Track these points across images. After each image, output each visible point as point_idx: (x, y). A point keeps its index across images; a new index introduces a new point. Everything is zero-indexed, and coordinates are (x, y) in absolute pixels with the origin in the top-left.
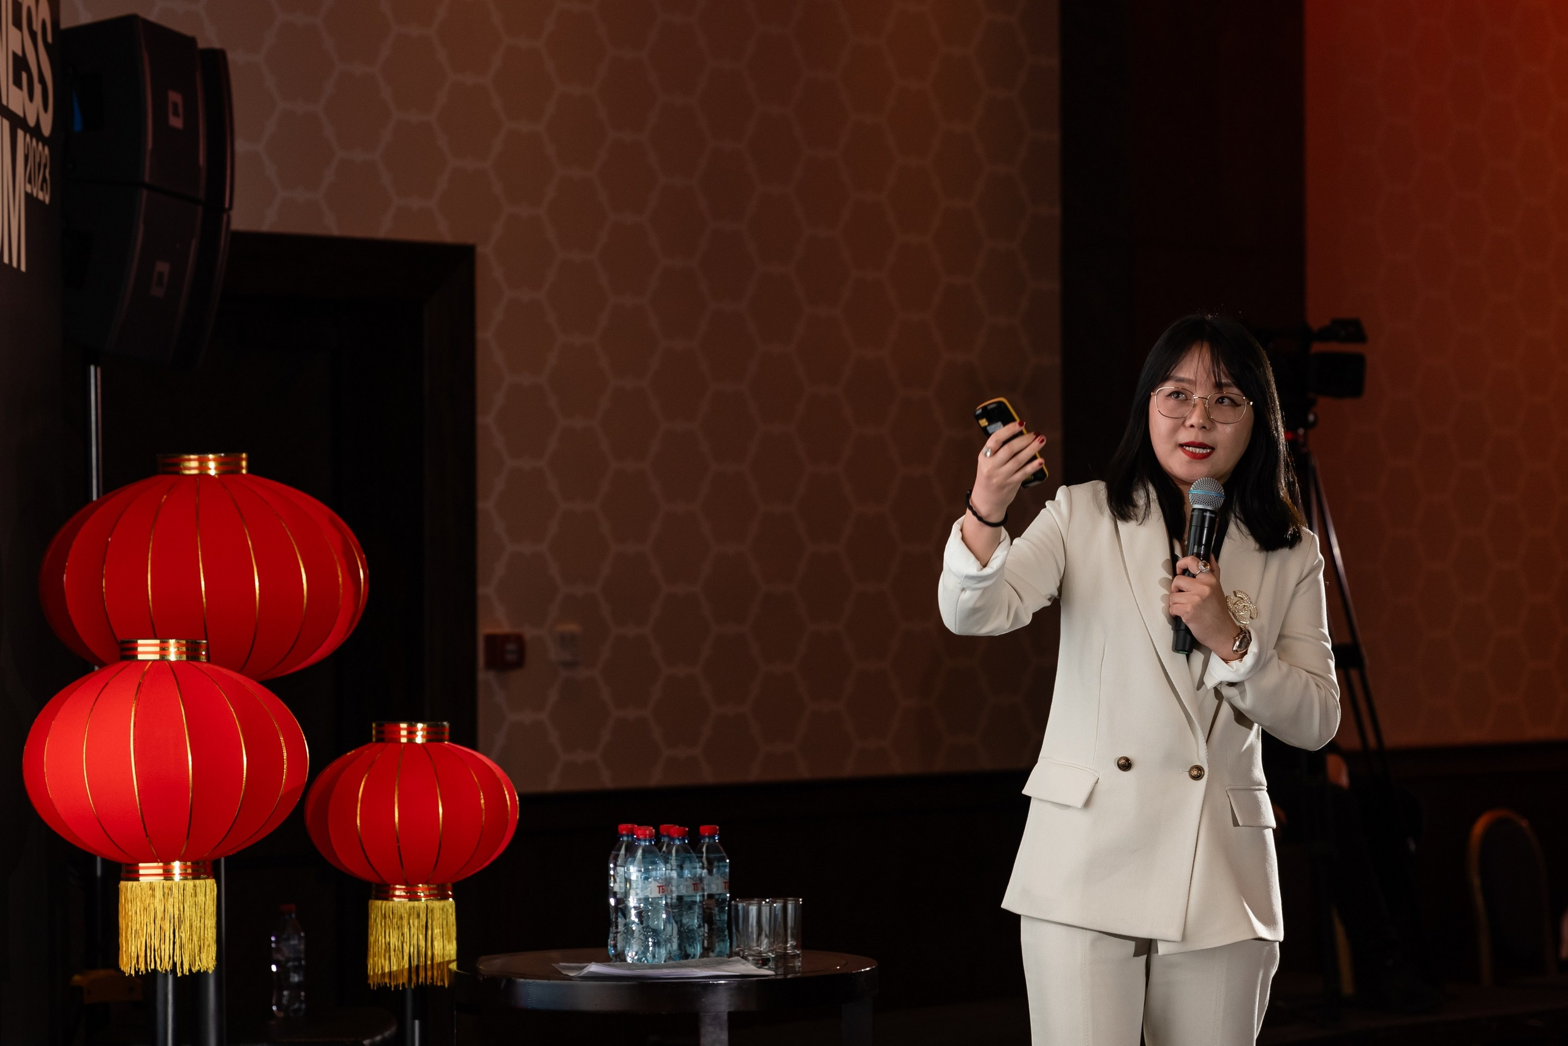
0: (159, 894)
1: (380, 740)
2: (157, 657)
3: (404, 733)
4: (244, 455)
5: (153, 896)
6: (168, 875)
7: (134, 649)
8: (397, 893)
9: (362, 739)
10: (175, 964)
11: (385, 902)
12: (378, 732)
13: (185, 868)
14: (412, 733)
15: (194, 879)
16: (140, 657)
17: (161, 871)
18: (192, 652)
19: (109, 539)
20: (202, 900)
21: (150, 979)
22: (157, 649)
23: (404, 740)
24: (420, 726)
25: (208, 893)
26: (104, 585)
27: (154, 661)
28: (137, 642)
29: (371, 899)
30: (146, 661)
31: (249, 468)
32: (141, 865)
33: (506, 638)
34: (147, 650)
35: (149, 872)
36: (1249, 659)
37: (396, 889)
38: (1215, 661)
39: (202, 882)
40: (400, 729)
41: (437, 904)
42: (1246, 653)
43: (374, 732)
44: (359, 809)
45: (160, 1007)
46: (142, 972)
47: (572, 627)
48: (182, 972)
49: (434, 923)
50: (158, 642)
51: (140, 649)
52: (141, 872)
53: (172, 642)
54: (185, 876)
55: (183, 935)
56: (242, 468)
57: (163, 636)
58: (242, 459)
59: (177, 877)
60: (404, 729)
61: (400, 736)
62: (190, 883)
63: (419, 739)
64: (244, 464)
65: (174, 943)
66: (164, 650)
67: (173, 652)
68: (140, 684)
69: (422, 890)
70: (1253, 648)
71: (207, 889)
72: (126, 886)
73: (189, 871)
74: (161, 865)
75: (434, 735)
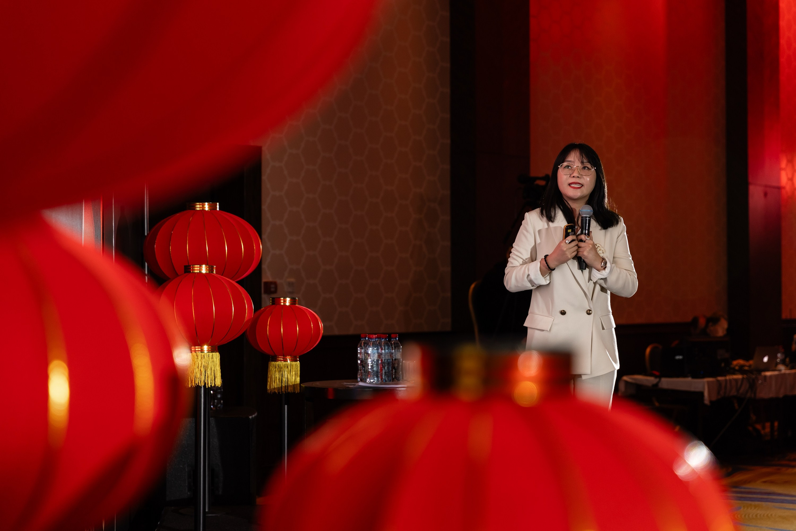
0: (200, 357)
1: (273, 304)
2: (198, 271)
4: (218, 204)
5: (198, 358)
6: (202, 351)
7: (192, 269)
10: (205, 383)
11: (275, 362)
13: (208, 348)
14: (285, 301)
15: (212, 352)
17: (200, 349)
18: (211, 270)
19: (172, 232)
20: (215, 360)
23: (282, 304)
24: (288, 298)
25: (217, 358)
26: (170, 248)
28: (192, 266)
29: (270, 361)
30: (194, 273)
31: (219, 208)
32: (193, 347)
33: (271, 283)
34: (196, 269)
35: (196, 349)
36: (607, 270)
37: (279, 358)
38: (594, 271)
39: (214, 353)
40: (281, 300)
41: (294, 363)
42: (606, 267)
43: (271, 301)
44: (268, 328)
46: (193, 386)
47: (292, 280)
48: (208, 386)
49: (293, 370)
50: (199, 266)
52: (193, 350)
53: (204, 266)
54: (209, 351)
55: (208, 373)
56: (217, 207)
57: (202, 264)
59: (206, 352)
60: (283, 300)
61: (281, 302)
62: (211, 354)
63: (287, 304)
65: (205, 375)
66: (201, 269)
67: (204, 270)
68: (194, 280)
69: (288, 358)
70: (608, 265)
71: (216, 356)
73: (210, 349)
74: (200, 347)
75: (293, 302)
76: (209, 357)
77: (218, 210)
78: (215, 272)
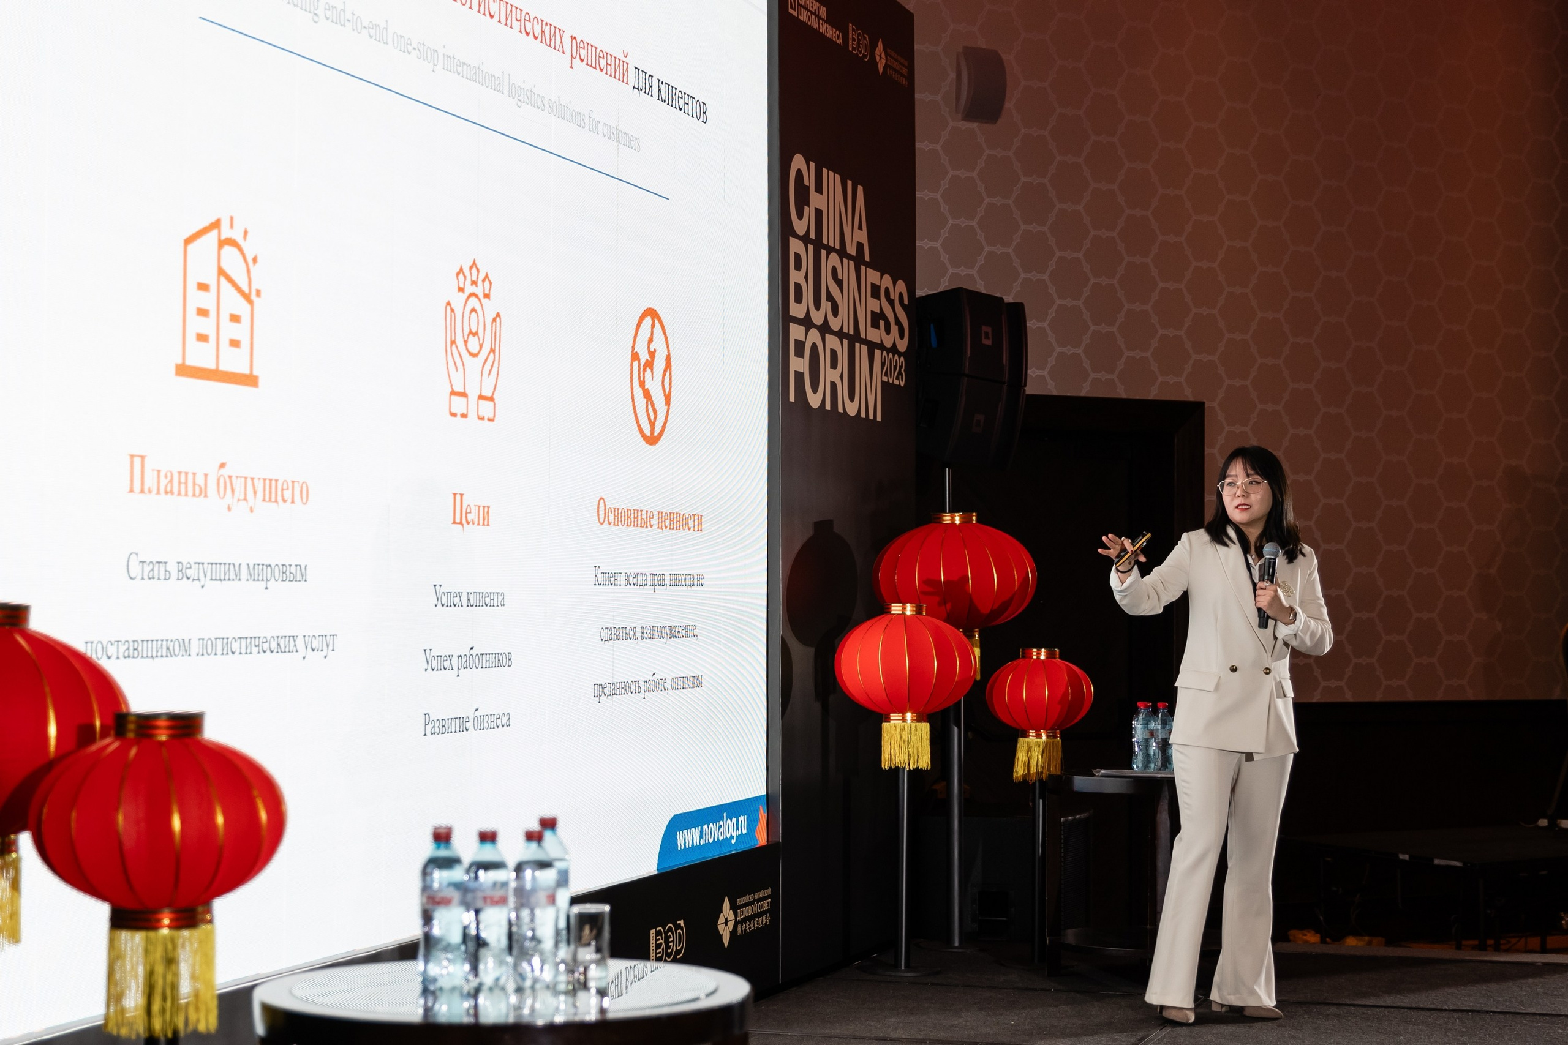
0: (898, 730)
1: (1024, 657)
2: (901, 612)
3: (1035, 654)
4: (974, 514)
5: (895, 729)
6: (904, 720)
7: (889, 607)
8: (1031, 734)
10: (908, 764)
11: (1023, 739)
12: (1023, 653)
13: (912, 717)
14: (1039, 654)
15: (917, 722)
16: (893, 612)
17: (901, 718)
18: (919, 611)
19: (902, 552)
20: (920, 734)
21: (895, 771)
22: (901, 608)
23: (1035, 657)
24: (1043, 650)
25: (924, 730)
27: (898, 614)
28: (892, 605)
29: (1019, 738)
30: (895, 614)
31: (977, 520)
32: (891, 715)
34: (896, 609)
35: (895, 718)
39: (920, 724)
40: (1032, 652)
43: (1021, 653)
44: (1006, 691)
45: (901, 786)
46: (892, 768)
48: (910, 768)
50: (901, 605)
51: (892, 608)
52: (891, 718)
53: (908, 605)
54: (912, 720)
55: (910, 750)
56: (973, 520)
57: (903, 601)
58: (973, 516)
59: (909, 721)
60: (1035, 652)
61: (1033, 655)
62: (914, 724)
63: (1043, 657)
64: (974, 518)
66: (904, 609)
67: (909, 610)
68: (890, 625)
69: (1043, 733)
71: (926, 727)
72: (884, 725)
73: (915, 718)
74: (901, 714)
75: (1050, 655)
76: (913, 728)
77: (974, 522)
78: (924, 614)
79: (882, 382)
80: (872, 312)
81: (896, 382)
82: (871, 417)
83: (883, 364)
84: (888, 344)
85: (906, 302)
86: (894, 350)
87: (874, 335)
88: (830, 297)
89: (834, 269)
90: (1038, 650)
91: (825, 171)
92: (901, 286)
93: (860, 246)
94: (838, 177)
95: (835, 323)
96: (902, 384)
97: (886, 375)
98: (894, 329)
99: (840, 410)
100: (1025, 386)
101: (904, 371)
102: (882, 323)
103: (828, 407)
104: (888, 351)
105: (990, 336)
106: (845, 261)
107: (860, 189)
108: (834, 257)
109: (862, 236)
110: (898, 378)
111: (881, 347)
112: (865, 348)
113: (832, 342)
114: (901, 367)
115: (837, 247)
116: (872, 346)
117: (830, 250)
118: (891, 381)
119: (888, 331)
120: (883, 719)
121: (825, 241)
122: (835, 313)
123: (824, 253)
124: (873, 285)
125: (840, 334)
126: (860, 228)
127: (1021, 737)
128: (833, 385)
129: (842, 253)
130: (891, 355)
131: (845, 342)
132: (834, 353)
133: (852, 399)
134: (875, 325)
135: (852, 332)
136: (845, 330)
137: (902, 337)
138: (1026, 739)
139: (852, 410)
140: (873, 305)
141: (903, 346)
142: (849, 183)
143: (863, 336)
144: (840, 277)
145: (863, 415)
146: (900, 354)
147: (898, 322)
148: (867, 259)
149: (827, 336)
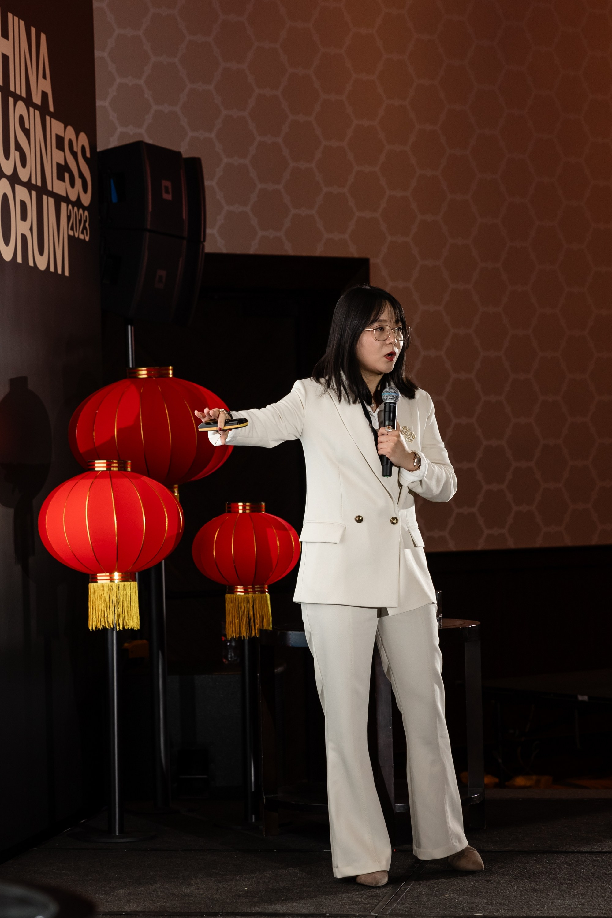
0: (106, 589)
1: (229, 512)
2: (105, 469)
3: (241, 508)
4: (171, 367)
5: (103, 590)
6: (112, 580)
7: (93, 465)
8: (239, 590)
9: (220, 511)
10: (115, 624)
12: (228, 508)
13: (119, 576)
14: (244, 509)
15: (125, 581)
16: (97, 469)
17: (108, 578)
18: (123, 467)
19: (97, 412)
20: (129, 593)
21: (103, 632)
22: (106, 465)
23: (241, 511)
24: (248, 504)
25: (132, 589)
26: (94, 435)
27: (102, 471)
28: (95, 462)
29: (226, 593)
30: (99, 471)
31: (173, 374)
32: (98, 575)
34: (100, 465)
35: (102, 578)
36: (423, 469)
37: (238, 588)
38: (404, 472)
39: (129, 583)
40: (238, 506)
41: (261, 595)
42: (420, 466)
43: (226, 508)
45: (110, 647)
46: (99, 628)
48: (119, 628)
49: (257, 605)
50: (106, 461)
51: (96, 465)
52: (98, 578)
53: (113, 461)
54: (120, 579)
55: (119, 610)
56: (169, 374)
57: (108, 458)
58: (169, 370)
59: (116, 581)
60: (241, 506)
61: (238, 509)
62: (122, 584)
63: (248, 511)
64: (171, 372)
65: (115, 614)
66: (109, 465)
67: (114, 467)
68: (93, 482)
71: (133, 587)
72: (92, 585)
73: (122, 577)
74: (108, 574)
75: (255, 509)
76: (122, 588)
77: (171, 376)
78: (129, 470)
79: (69, 236)
80: (58, 165)
81: (82, 237)
82: (60, 272)
83: (69, 218)
84: (73, 198)
85: (88, 155)
86: (78, 203)
87: (60, 188)
88: (18, 147)
89: (21, 118)
90: (244, 504)
91: (10, 15)
92: (83, 139)
93: (44, 95)
94: (22, 23)
95: (24, 175)
96: (87, 239)
97: (72, 229)
98: (78, 182)
99: (31, 264)
100: (204, 241)
101: (89, 225)
102: (67, 175)
103: (19, 260)
104: (74, 204)
105: (170, 190)
106: (31, 109)
107: (43, 37)
108: (20, 104)
109: (46, 86)
110: (83, 233)
111: (67, 200)
112: (51, 201)
113: (22, 193)
114: (85, 222)
115: (24, 95)
116: (59, 199)
117: (17, 98)
118: (76, 235)
119: (73, 185)
120: (90, 579)
121: (12, 89)
122: (24, 164)
123: (11, 100)
124: (57, 136)
125: (29, 185)
126: (44, 77)
127: (229, 593)
128: (24, 237)
129: (28, 102)
130: (76, 209)
131: (34, 193)
132: (23, 204)
133: (41, 253)
134: (61, 178)
135: (39, 184)
136: (33, 182)
137: (85, 191)
138: (232, 595)
139: (42, 265)
140: (58, 157)
141: (86, 200)
142: (33, 30)
143: (50, 188)
144: (27, 126)
145: (52, 269)
146: (84, 208)
147: (81, 175)
148: (52, 109)
149: (17, 186)
